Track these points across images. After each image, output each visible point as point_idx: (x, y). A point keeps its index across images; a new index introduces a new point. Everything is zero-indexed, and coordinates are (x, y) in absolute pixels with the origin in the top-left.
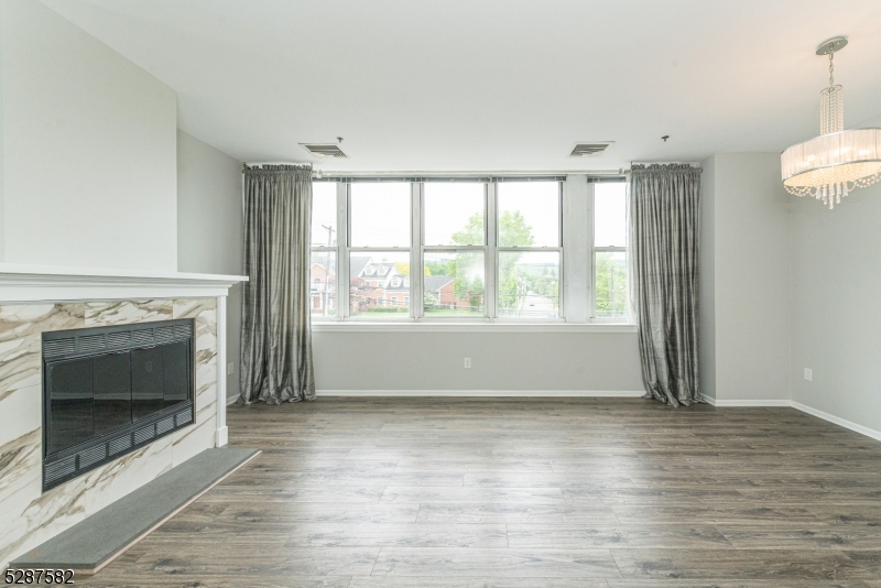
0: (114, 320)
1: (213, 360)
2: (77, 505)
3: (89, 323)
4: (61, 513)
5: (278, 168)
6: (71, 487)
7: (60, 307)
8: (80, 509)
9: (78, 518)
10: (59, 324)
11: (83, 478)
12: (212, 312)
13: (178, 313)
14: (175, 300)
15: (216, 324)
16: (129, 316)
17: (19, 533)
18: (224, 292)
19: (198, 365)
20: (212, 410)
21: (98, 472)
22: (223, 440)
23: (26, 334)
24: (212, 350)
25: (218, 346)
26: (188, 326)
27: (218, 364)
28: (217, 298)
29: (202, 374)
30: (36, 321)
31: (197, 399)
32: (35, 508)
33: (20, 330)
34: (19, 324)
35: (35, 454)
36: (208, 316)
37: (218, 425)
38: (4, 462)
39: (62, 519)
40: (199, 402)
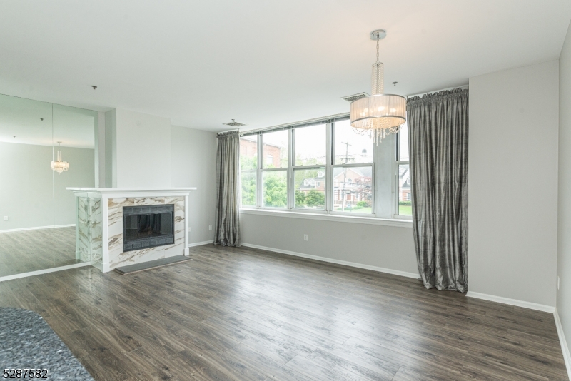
0: (144, 204)
1: (183, 221)
2: (132, 259)
3: (136, 204)
4: (128, 259)
5: (228, 133)
6: (131, 253)
7: (127, 199)
8: (133, 260)
9: (132, 263)
10: (127, 204)
11: (134, 251)
12: (183, 202)
13: (167, 202)
14: (165, 197)
15: (184, 207)
16: (149, 202)
17: (117, 261)
18: (187, 194)
19: (175, 222)
20: (182, 241)
21: (138, 251)
22: (187, 254)
23: (118, 207)
24: (182, 217)
25: (185, 215)
26: (171, 207)
27: (185, 223)
28: (184, 197)
29: (178, 226)
30: (121, 203)
31: (175, 235)
32: (121, 256)
33: (117, 205)
34: (117, 204)
35: (121, 241)
36: (180, 203)
37: (185, 247)
38: (114, 240)
39: (128, 262)
40: (177, 236)
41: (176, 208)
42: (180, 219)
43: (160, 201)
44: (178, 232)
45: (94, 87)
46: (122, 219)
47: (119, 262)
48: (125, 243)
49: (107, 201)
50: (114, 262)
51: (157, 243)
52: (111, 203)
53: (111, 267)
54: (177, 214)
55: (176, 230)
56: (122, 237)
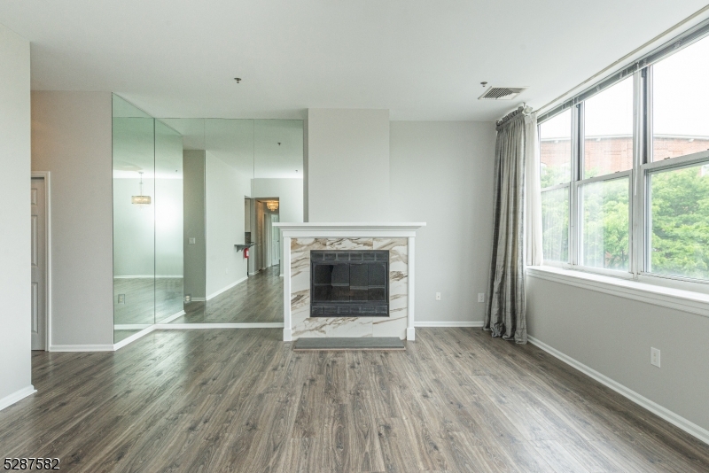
0: (340, 247)
1: (405, 279)
2: (323, 329)
3: (328, 248)
4: (316, 329)
5: (509, 117)
6: (321, 320)
7: (316, 240)
8: (323, 331)
9: (322, 336)
10: (316, 247)
11: (325, 318)
12: (405, 247)
13: (376, 246)
14: (374, 238)
15: (407, 256)
16: (347, 246)
17: (302, 329)
18: (412, 234)
19: (390, 281)
20: (403, 313)
21: (331, 319)
22: (411, 337)
23: (305, 250)
24: (404, 273)
25: (408, 270)
26: (383, 256)
27: (407, 283)
28: (407, 238)
29: (395, 287)
30: (308, 245)
31: (391, 302)
32: (307, 322)
33: (303, 248)
34: (302, 246)
35: (308, 300)
36: (401, 250)
37: (407, 325)
38: (298, 298)
39: (317, 332)
40: (393, 304)
41: (392, 257)
42: (399, 276)
43: (365, 244)
44: (396, 297)
45: (238, 79)
46: (308, 269)
47: (305, 331)
48: (313, 303)
49: (290, 241)
50: (298, 329)
51: (360, 312)
52: (295, 245)
53: (293, 335)
54: (394, 267)
55: (391, 293)
56: (309, 294)
